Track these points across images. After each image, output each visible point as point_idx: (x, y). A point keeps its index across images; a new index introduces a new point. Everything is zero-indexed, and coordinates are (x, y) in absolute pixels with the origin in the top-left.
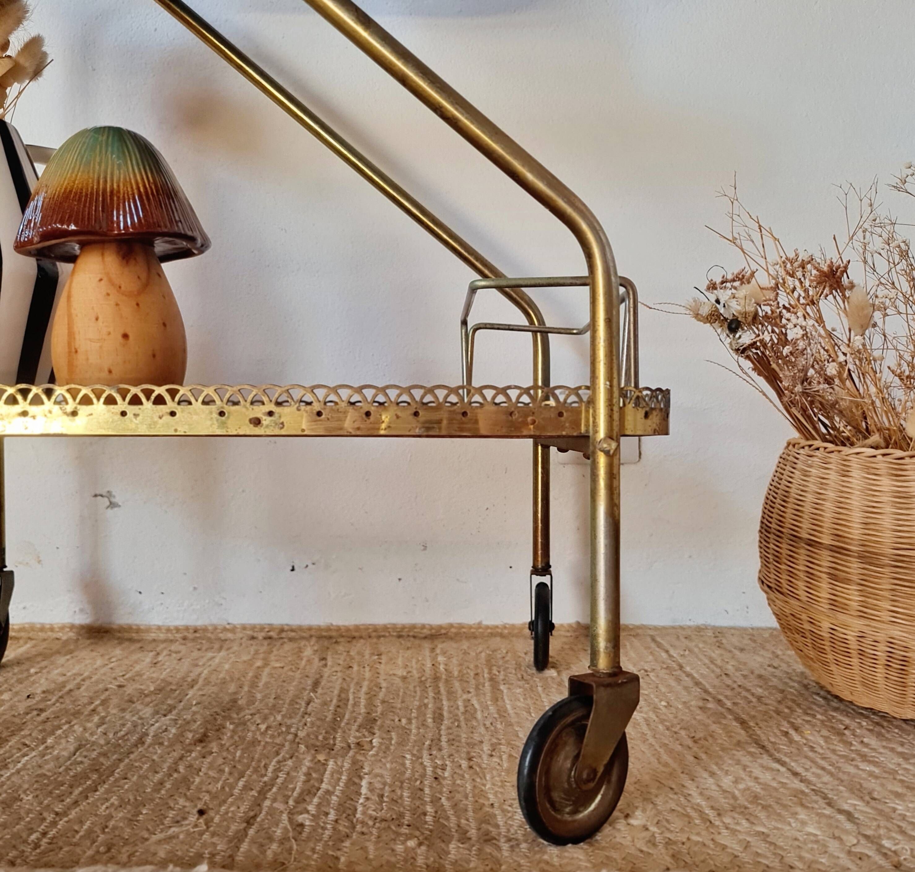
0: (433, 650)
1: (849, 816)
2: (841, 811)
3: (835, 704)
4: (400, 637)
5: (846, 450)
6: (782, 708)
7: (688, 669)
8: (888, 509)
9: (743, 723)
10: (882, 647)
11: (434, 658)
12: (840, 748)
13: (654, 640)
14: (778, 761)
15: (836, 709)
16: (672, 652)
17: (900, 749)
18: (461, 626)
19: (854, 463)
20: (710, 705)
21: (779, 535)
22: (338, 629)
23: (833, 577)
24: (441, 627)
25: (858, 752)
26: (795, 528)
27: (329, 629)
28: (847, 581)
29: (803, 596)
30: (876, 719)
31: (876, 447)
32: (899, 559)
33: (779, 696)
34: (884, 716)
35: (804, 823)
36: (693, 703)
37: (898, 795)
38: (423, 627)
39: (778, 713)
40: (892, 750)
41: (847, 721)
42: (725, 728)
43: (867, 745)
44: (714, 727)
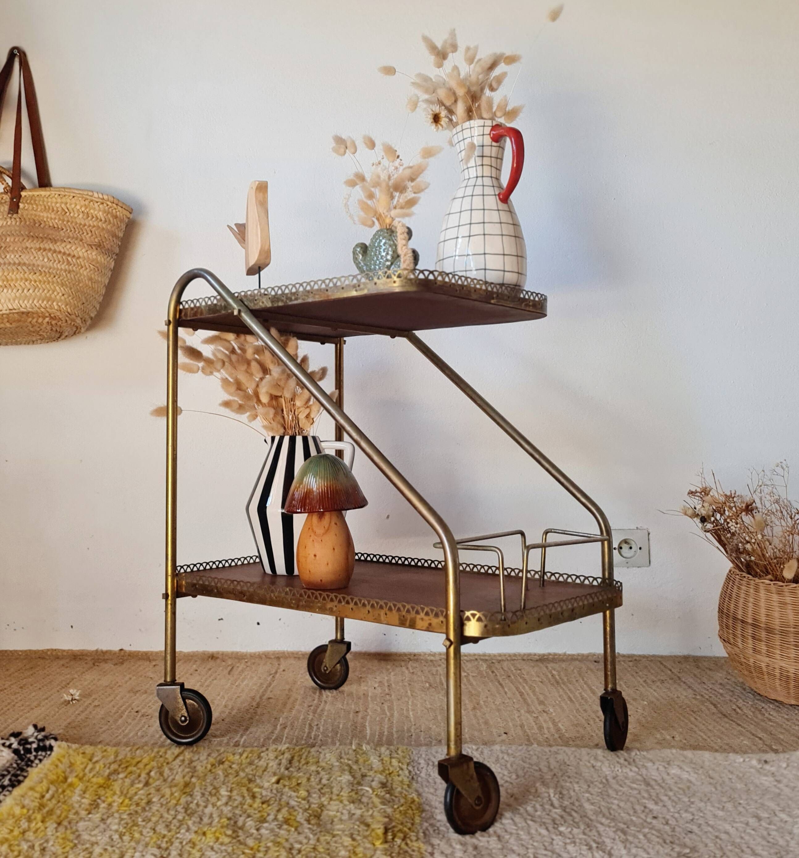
0: (547, 667)
1: (760, 739)
2: (757, 737)
3: (758, 697)
4: (524, 660)
5: (757, 580)
6: (732, 699)
7: (683, 680)
8: (777, 609)
9: (715, 705)
10: (777, 671)
11: (551, 672)
12: (760, 716)
13: (662, 663)
14: (732, 720)
15: (758, 700)
16: (673, 670)
17: (786, 717)
18: (555, 654)
19: (762, 587)
20: (698, 697)
21: (728, 616)
22: (490, 655)
23: (754, 638)
24: (544, 655)
25: (767, 718)
26: (735, 613)
27: (484, 655)
28: (760, 640)
29: (741, 646)
30: (777, 704)
31: (771, 580)
32: (782, 632)
33: (731, 693)
34: (781, 703)
35: (742, 740)
36: (690, 696)
37: (781, 733)
38: (535, 655)
39: (731, 701)
40: (783, 717)
41: (763, 705)
42: (707, 707)
43: (772, 715)
44: (702, 707)
